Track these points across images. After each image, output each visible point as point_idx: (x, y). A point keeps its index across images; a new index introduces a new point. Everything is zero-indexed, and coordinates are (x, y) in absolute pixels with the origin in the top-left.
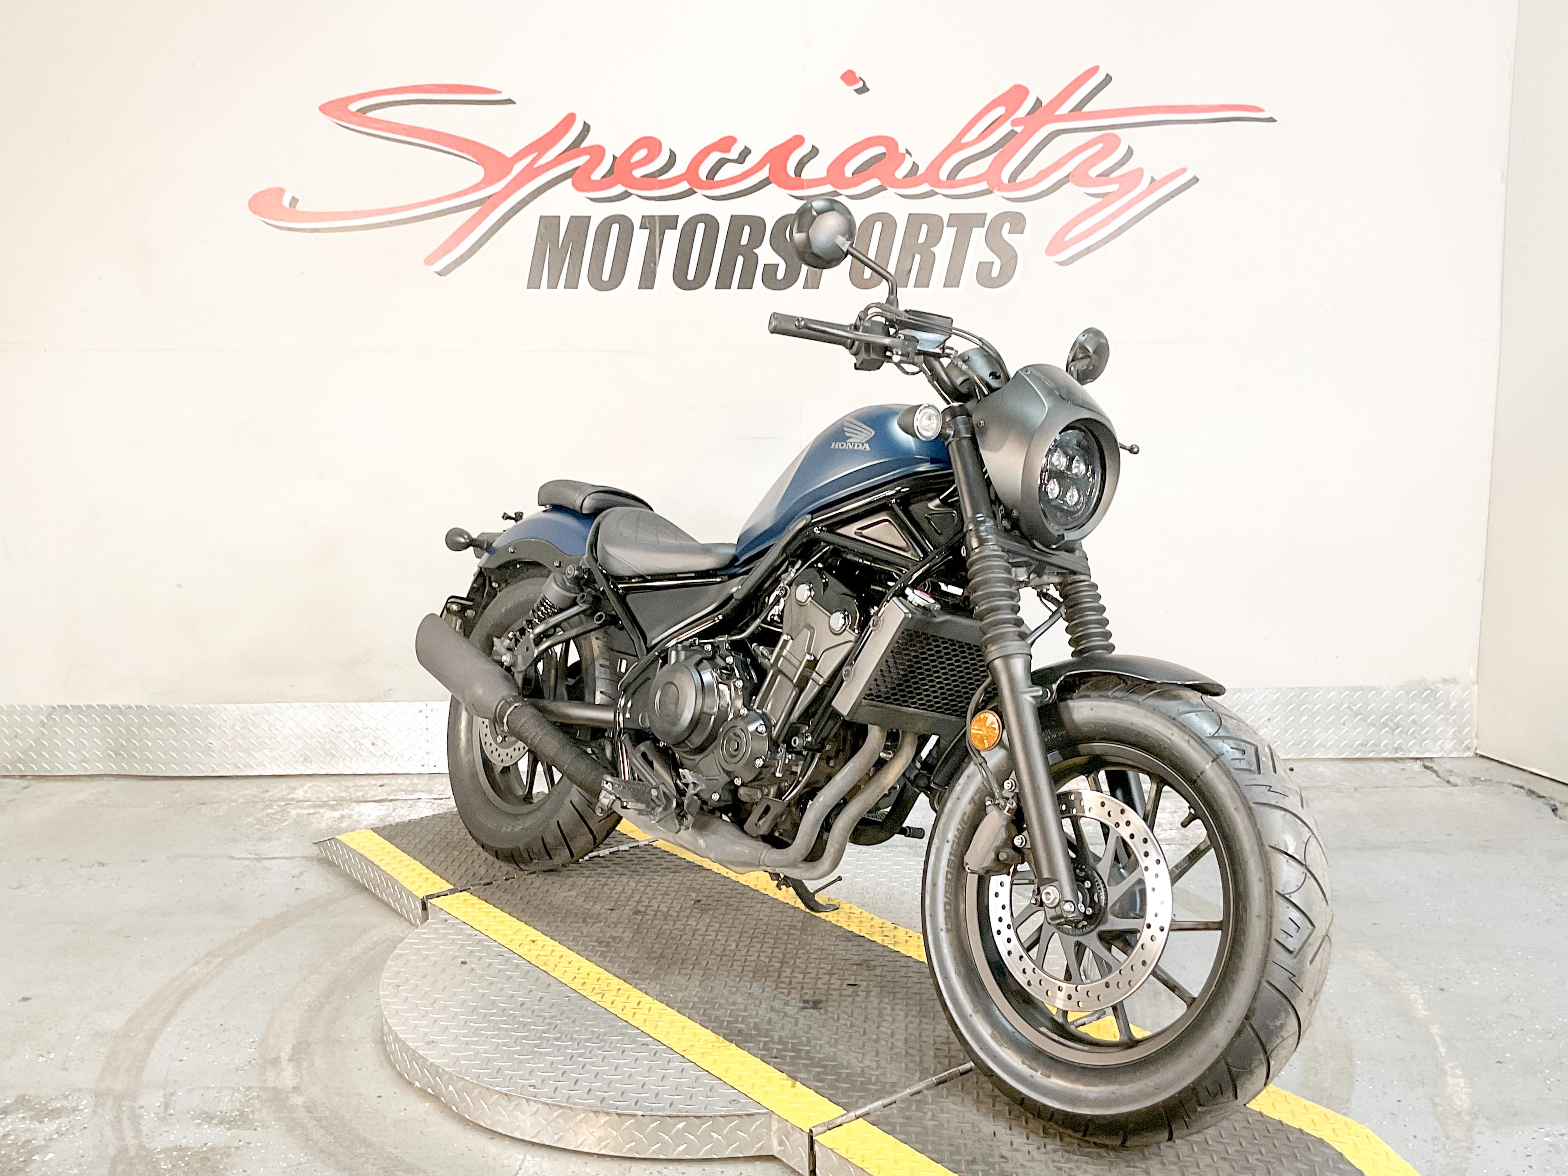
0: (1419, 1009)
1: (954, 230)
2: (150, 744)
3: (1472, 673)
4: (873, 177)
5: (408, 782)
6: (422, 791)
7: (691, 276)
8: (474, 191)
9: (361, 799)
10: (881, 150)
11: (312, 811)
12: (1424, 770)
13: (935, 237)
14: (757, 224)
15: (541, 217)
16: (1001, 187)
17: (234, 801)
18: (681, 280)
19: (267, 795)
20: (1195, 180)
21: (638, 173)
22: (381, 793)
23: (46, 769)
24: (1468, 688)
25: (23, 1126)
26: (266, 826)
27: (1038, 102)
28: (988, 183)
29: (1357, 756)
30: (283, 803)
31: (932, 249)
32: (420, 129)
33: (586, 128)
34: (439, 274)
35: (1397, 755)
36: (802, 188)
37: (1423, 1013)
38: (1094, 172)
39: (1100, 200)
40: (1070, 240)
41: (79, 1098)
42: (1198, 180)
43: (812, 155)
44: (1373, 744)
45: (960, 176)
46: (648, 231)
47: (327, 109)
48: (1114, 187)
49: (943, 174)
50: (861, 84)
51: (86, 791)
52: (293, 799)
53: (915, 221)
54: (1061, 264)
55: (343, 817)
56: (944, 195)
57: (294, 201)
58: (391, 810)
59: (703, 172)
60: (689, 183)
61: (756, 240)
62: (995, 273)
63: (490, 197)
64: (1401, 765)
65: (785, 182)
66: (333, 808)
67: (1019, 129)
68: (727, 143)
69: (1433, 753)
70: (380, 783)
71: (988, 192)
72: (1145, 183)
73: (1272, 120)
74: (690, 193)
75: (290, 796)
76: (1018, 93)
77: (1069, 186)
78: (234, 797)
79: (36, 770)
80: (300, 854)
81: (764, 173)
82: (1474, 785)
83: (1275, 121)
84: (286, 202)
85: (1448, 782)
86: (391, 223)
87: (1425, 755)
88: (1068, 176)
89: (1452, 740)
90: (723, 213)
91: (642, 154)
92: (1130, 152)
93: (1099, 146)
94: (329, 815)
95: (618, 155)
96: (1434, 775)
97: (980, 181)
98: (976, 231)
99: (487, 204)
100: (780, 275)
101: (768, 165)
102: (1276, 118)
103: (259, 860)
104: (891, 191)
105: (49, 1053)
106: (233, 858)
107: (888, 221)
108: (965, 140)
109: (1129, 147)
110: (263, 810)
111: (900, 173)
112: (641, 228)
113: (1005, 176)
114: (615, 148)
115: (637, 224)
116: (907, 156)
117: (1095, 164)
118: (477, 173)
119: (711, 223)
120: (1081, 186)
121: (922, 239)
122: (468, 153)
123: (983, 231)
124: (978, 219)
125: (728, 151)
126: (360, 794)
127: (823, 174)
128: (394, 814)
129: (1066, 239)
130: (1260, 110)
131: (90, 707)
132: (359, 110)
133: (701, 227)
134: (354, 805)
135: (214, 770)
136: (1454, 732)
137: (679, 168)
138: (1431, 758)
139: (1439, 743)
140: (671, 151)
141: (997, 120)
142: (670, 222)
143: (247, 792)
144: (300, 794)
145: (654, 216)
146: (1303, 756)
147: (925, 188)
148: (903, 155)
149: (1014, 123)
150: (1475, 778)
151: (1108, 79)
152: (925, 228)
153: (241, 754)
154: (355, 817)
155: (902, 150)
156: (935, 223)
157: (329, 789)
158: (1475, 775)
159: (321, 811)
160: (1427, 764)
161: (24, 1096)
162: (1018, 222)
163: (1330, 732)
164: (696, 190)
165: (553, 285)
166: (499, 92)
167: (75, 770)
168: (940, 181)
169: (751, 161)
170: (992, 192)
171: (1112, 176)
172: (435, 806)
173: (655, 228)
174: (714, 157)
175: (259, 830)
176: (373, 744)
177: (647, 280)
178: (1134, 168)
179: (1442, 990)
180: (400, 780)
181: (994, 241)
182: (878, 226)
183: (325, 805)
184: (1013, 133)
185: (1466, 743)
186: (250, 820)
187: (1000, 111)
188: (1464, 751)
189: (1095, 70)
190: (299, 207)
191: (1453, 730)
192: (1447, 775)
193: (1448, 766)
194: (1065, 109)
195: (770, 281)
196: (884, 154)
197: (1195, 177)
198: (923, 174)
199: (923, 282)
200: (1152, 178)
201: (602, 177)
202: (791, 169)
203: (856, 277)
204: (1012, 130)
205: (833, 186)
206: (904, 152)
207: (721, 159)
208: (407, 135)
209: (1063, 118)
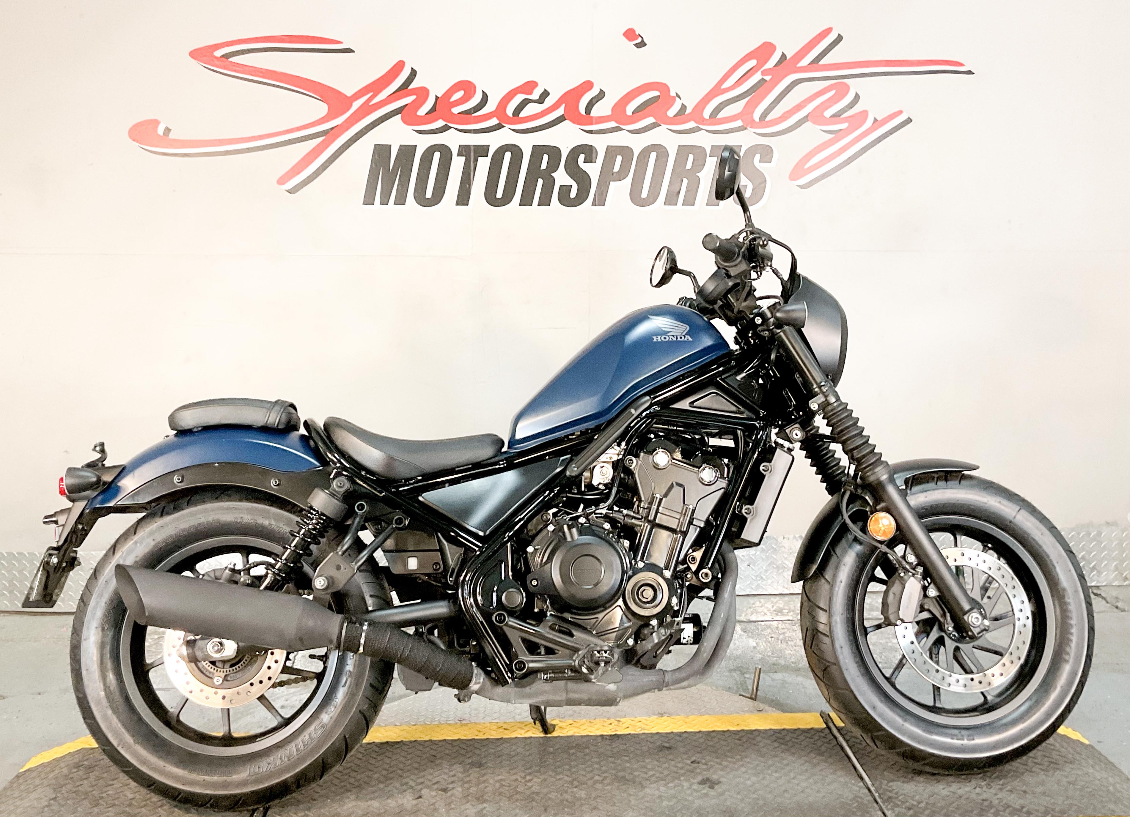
4: (649, 116)
7: (499, 195)
8: (319, 124)
10: (656, 93)
12: (1094, 597)
13: (700, 164)
15: (375, 145)
16: (753, 124)
18: (491, 199)
20: (909, 120)
21: (456, 110)
24: (1124, 530)
27: (784, 56)
28: (743, 121)
31: (697, 174)
32: (275, 72)
33: (413, 73)
34: (289, 192)
36: (591, 124)
38: (828, 113)
39: (833, 136)
40: (810, 167)
42: (911, 121)
43: (600, 96)
45: (721, 115)
46: (464, 158)
47: (197, 54)
48: (844, 126)
49: (706, 114)
50: (639, 40)
53: (683, 151)
54: (801, 187)
56: (706, 130)
57: (168, 130)
59: (510, 110)
60: (498, 119)
61: (553, 166)
62: (748, 194)
63: (332, 129)
65: (578, 120)
67: (768, 78)
68: (529, 86)
69: (1099, 582)
71: (743, 128)
72: (869, 123)
73: (970, 73)
74: (499, 127)
76: (767, 49)
77: (808, 124)
81: (560, 112)
83: (973, 73)
84: (161, 131)
85: (1117, 607)
86: (249, 150)
87: (1093, 584)
88: (807, 116)
89: (1114, 571)
90: (526, 143)
91: (460, 94)
92: (857, 97)
93: (833, 92)
95: (439, 96)
96: (1104, 602)
97: (737, 120)
99: (330, 134)
100: (573, 194)
101: (564, 105)
102: (973, 71)
104: (664, 127)
107: (661, 150)
108: (725, 86)
109: (857, 94)
111: (672, 112)
112: (458, 155)
113: (757, 116)
114: (437, 90)
115: (455, 151)
116: (677, 99)
117: (830, 107)
118: (322, 109)
119: (516, 151)
120: (819, 125)
121: (689, 166)
122: (315, 93)
125: (531, 93)
127: (609, 112)
129: (806, 167)
130: (961, 65)
132: (223, 56)
133: (508, 155)
136: (1116, 566)
137: (490, 107)
138: (1098, 587)
139: (1104, 574)
140: (483, 92)
141: (751, 69)
142: (482, 150)
145: (469, 146)
147: (692, 125)
148: (674, 97)
149: (763, 73)
151: (839, 39)
152: (691, 157)
155: (673, 94)
156: (699, 153)
160: (1095, 591)
162: (767, 154)
164: (504, 125)
165: (385, 201)
166: (341, 43)
168: (704, 119)
169: (549, 102)
170: (746, 129)
171: (844, 116)
173: (470, 156)
174: (519, 98)
177: (463, 198)
178: (861, 110)
181: (748, 168)
182: (653, 155)
184: (763, 81)
187: (753, 63)
188: (1125, 581)
189: (829, 30)
190: (171, 136)
191: (1115, 563)
192: (1114, 601)
193: (1114, 593)
194: (805, 62)
195: (565, 199)
196: (659, 96)
197: (909, 118)
198: (689, 114)
199: (690, 201)
200: (875, 119)
201: (426, 114)
202: (582, 109)
203: (635, 197)
204: (763, 79)
205: (616, 122)
206: (675, 95)
207: (525, 99)
208: (263, 77)
209: (803, 70)
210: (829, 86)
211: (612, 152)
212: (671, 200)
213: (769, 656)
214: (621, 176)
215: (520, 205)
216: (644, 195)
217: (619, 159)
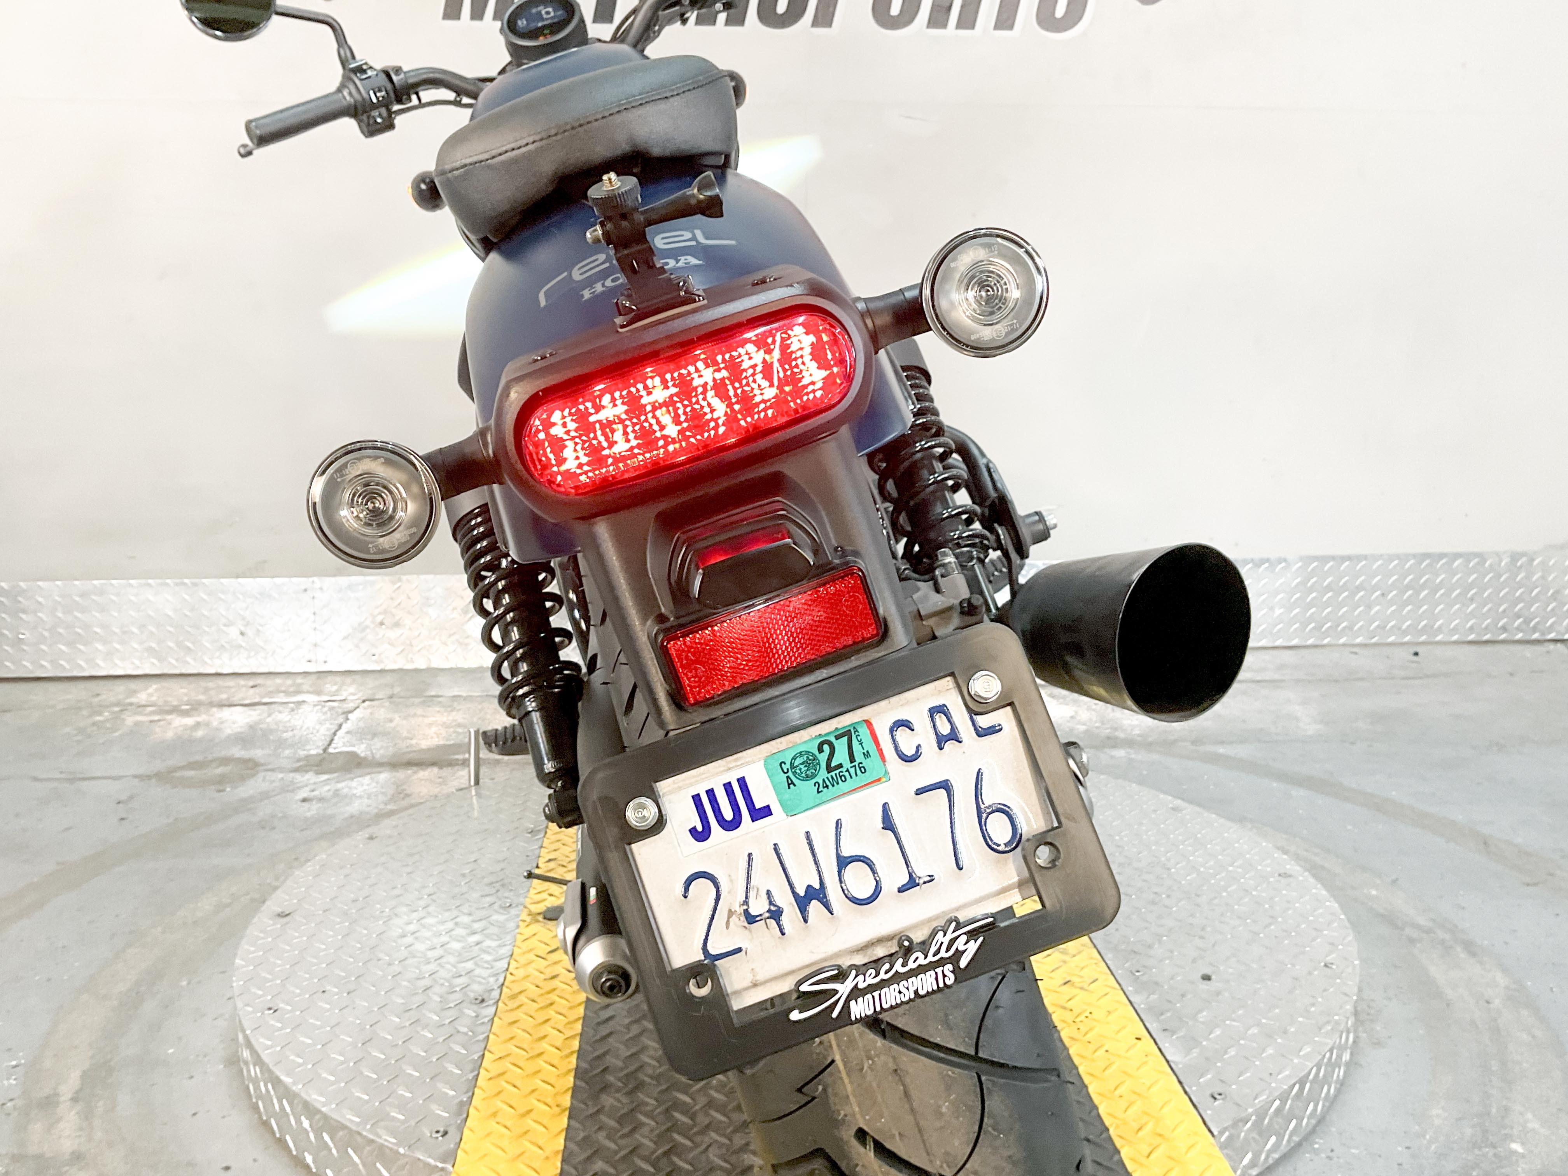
5: (289, 682)
6: (308, 692)
9: (227, 703)
11: (156, 718)
17: (51, 707)
19: (96, 700)
22: (252, 696)
26: (89, 736)
30: (117, 709)
35: (1536, 637)
52: (131, 704)
55: (198, 725)
58: (265, 715)
66: (186, 714)
70: (251, 683)
75: (128, 701)
78: (51, 703)
80: (132, 772)
94: (180, 722)
103: (72, 781)
106: (36, 779)
110: (90, 716)
126: (224, 696)
128: (269, 720)
134: (215, 709)
135: (28, 670)
143: (69, 697)
144: (142, 697)
146: (1424, 639)
153: (63, 648)
154: (215, 724)
157: (181, 691)
159: (169, 717)
163: (1456, 608)
172: (326, 709)
175: (79, 742)
176: (242, 634)
180: (278, 681)
183: (175, 710)
186: (67, 729)
213: (1097, 728)
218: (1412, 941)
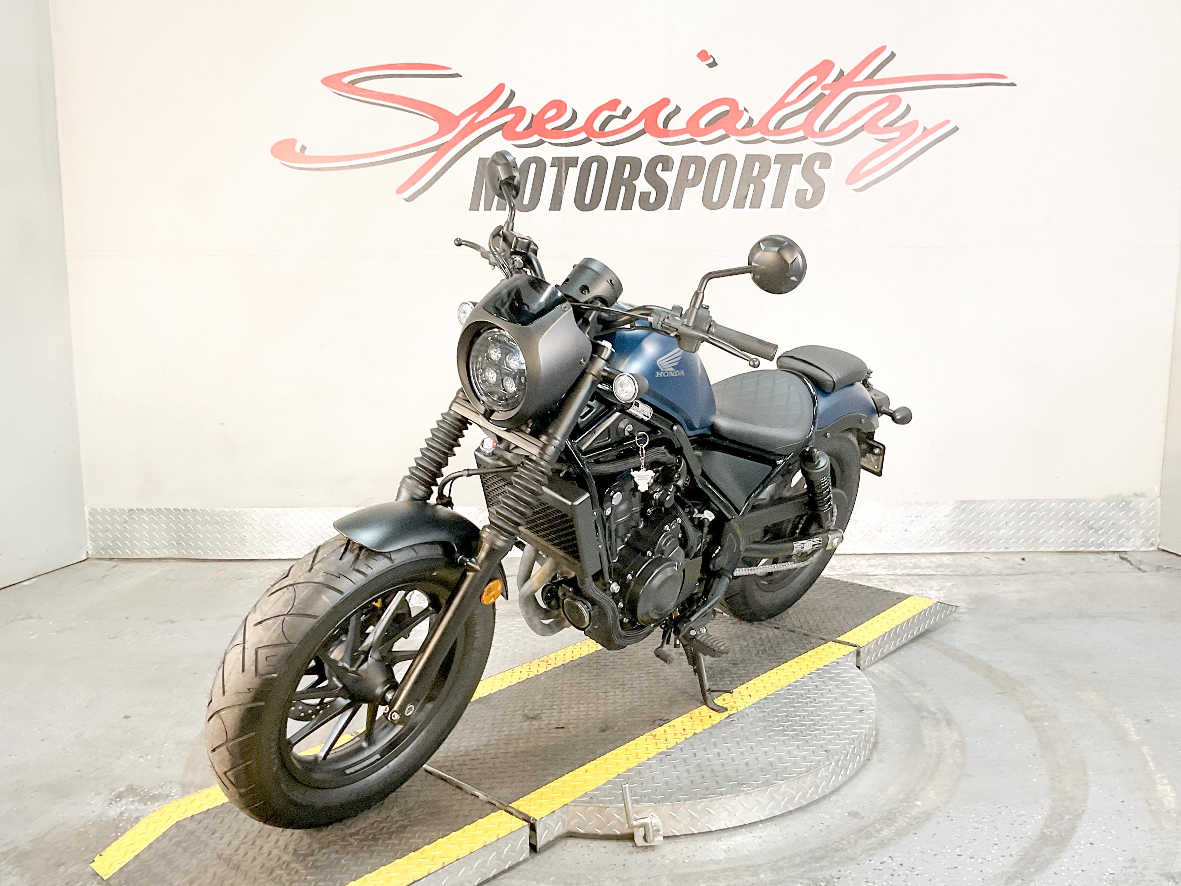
0: (1131, 735)
1: (779, 166)
2: (201, 536)
3: (1157, 490)
4: (720, 129)
7: (587, 201)
8: (432, 140)
10: (726, 108)
12: (1120, 560)
13: (765, 171)
14: (635, 163)
15: (480, 159)
16: (813, 134)
17: (262, 577)
18: (580, 204)
20: (956, 129)
21: (549, 126)
23: (129, 554)
24: (1153, 501)
25: (133, 807)
27: (841, 72)
28: (804, 132)
29: (1071, 549)
31: (763, 180)
32: (394, 95)
33: (512, 94)
34: (407, 200)
35: (1101, 549)
36: (668, 136)
37: (1134, 737)
38: (882, 123)
39: (885, 144)
40: (865, 173)
41: (170, 788)
42: (958, 129)
43: (676, 112)
44: (1083, 541)
45: (784, 127)
46: (557, 168)
47: (327, 81)
48: (896, 134)
49: (771, 126)
50: (711, 60)
51: (157, 569)
53: (750, 159)
54: (857, 190)
56: (771, 141)
57: (304, 148)
59: (596, 126)
60: (586, 133)
61: (634, 174)
62: (809, 197)
63: (443, 144)
64: (1103, 557)
65: (657, 133)
67: (827, 92)
68: (614, 104)
69: (1126, 547)
71: (804, 138)
72: (919, 132)
73: (1013, 84)
74: (587, 140)
76: (827, 66)
77: (863, 134)
78: (262, 574)
79: (120, 554)
81: (641, 126)
82: (1158, 570)
83: (1015, 85)
84: (298, 149)
85: (1140, 569)
86: (373, 164)
87: (1121, 550)
88: (863, 126)
89: (1141, 538)
90: (611, 155)
91: (552, 112)
92: (908, 109)
93: (886, 105)
95: (535, 114)
96: (1129, 564)
97: (799, 130)
98: (795, 167)
99: (441, 149)
100: (652, 199)
101: (644, 120)
102: (1016, 83)
104: (733, 138)
105: (147, 755)
107: (731, 160)
108: (787, 100)
109: (908, 105)
111: (740, 125)
112: (551, 166)
113: (817, 127)
114: (533, 108)
115: (548, 163)
116: (745, 112)
117: (883, 118)
118: (434, 127)
119: (602, 162)
120: (873, 134)
121: (755, 173)
122: (427, 113)
123: (800, 167)
124: (797, 158)
125: (615, 110)
127: (684, 126)
129: (861, 172)
130: (1004, 77)
131: (159, 510)
132: (349, 83)
133: (595, 166)
135: (247, 555)
136: (1143, 533)
137: (579, 123)
138: (1126, 551)
139: (1132, 540)
140: (573, 110)
141: (812, 85)
142: (572, 162)
143: (270, 571)
145: (561, 158)
146: (1031, 550)
147: (758, 135)
148: (742, 112)
149: (823, 88)
150: (1159, 566)
151: (893, 55)
152: (757, 165)
153: (266, 544)
155: (741, 108)
156: (765, 161)
158: (1160, 564)
160: (1122, 556)
161: (132, 786)
162: (826, 160)
163: (1051, 532)
164: (591, 138)
165: (488, 208)
166: (450, 69)
167: (148, 554)
168: (769, 130)
169: (631, 117)
170: (807, 138)
171: (896, 126)
173: (562, 166)
174: (605, 114)
177: (556, 204)
178: (912, 120)
179: (1148, 721)
181: (808, 174)
182: (723, 163)
184: (822, 95)
185: (1151, 540)
187: (813, 79)
188: (1150, 547)
189: (882, 49)
190: (307, 153)
191: (1142, 531)
192: (1138, 564)
193: (1139, 557)
194: (861, 77)
195: (645, 204)
196: (728, 111)
197: (956, 127)
198: (757, 125)
199: (756, 204)
200: (924, 127)
201: (524, 130)
202: (660, 124)
203: (708, 202)
204: (822, 93)
205: (691, 134)
206: (743, 109)
207: (609, 116)
208: (384, 100)
209: (859, 84)
210: (884, 98)
211: (686, 161)
212: (739, 204)
214: (694, 183)
215: (605, 210)
216: (715, 199)
217: (693, 167)
218: (923, 718)
